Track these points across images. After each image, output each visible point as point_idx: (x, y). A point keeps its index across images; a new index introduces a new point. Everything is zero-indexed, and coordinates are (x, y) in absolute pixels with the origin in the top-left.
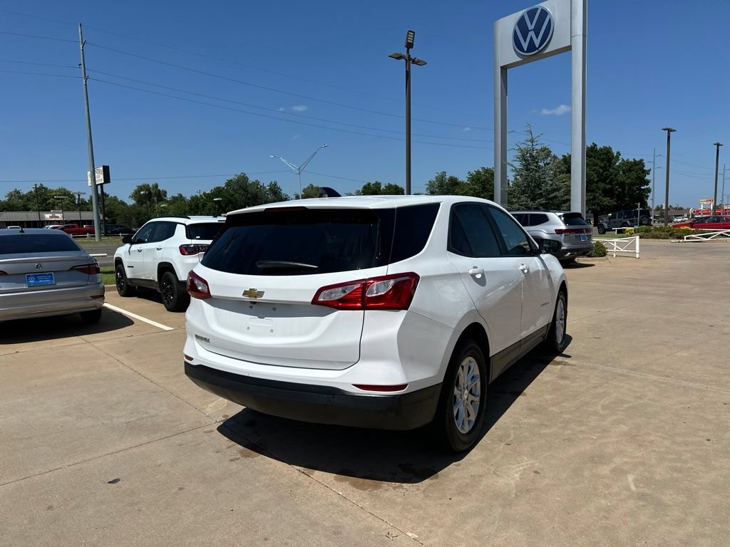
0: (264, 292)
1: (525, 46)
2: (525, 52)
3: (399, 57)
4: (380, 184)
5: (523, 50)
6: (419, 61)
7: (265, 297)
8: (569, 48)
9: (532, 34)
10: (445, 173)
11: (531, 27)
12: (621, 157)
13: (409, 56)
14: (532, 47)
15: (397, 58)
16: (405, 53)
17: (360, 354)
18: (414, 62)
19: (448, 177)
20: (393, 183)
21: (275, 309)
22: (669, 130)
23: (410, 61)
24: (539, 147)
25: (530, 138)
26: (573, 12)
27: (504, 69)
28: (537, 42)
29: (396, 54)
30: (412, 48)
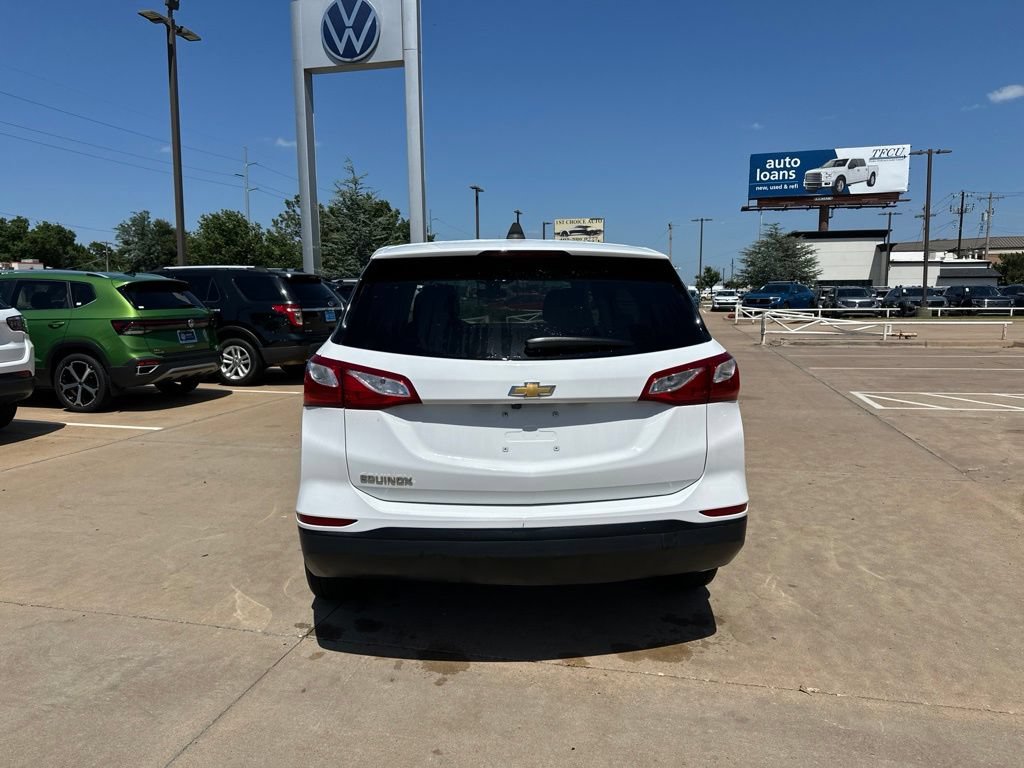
0: (555, 386)
1: (341, 47)
2: (339, 54)
3: (157, 20)
4: (26, 221)
5: (337, 52)
6: (188, 33)
7: (556, 395)
8: (401, 64)
9: (349, 32)
10: (148, 213)
11: (349, 22)
12: (400, 217)
13: (173, 21)
14: (350, 50)
15: (151, 20)
16: (165, 15)
17: (706, 465)
18: (180, 31)
19: (152, 220)
20: (53, 222)
21: (555, 413)
22: (478, 190)
23: (174, 30)
24: (363, 192)
25: (351, 177)
26: (405, 16)
27: (309, 73)
28: (358, 46)
29: (152, 13)
30: (177, 9)
